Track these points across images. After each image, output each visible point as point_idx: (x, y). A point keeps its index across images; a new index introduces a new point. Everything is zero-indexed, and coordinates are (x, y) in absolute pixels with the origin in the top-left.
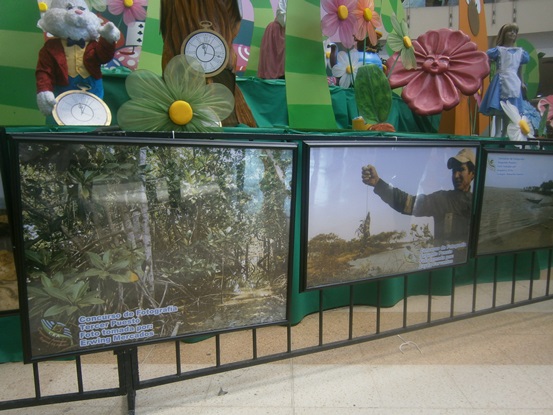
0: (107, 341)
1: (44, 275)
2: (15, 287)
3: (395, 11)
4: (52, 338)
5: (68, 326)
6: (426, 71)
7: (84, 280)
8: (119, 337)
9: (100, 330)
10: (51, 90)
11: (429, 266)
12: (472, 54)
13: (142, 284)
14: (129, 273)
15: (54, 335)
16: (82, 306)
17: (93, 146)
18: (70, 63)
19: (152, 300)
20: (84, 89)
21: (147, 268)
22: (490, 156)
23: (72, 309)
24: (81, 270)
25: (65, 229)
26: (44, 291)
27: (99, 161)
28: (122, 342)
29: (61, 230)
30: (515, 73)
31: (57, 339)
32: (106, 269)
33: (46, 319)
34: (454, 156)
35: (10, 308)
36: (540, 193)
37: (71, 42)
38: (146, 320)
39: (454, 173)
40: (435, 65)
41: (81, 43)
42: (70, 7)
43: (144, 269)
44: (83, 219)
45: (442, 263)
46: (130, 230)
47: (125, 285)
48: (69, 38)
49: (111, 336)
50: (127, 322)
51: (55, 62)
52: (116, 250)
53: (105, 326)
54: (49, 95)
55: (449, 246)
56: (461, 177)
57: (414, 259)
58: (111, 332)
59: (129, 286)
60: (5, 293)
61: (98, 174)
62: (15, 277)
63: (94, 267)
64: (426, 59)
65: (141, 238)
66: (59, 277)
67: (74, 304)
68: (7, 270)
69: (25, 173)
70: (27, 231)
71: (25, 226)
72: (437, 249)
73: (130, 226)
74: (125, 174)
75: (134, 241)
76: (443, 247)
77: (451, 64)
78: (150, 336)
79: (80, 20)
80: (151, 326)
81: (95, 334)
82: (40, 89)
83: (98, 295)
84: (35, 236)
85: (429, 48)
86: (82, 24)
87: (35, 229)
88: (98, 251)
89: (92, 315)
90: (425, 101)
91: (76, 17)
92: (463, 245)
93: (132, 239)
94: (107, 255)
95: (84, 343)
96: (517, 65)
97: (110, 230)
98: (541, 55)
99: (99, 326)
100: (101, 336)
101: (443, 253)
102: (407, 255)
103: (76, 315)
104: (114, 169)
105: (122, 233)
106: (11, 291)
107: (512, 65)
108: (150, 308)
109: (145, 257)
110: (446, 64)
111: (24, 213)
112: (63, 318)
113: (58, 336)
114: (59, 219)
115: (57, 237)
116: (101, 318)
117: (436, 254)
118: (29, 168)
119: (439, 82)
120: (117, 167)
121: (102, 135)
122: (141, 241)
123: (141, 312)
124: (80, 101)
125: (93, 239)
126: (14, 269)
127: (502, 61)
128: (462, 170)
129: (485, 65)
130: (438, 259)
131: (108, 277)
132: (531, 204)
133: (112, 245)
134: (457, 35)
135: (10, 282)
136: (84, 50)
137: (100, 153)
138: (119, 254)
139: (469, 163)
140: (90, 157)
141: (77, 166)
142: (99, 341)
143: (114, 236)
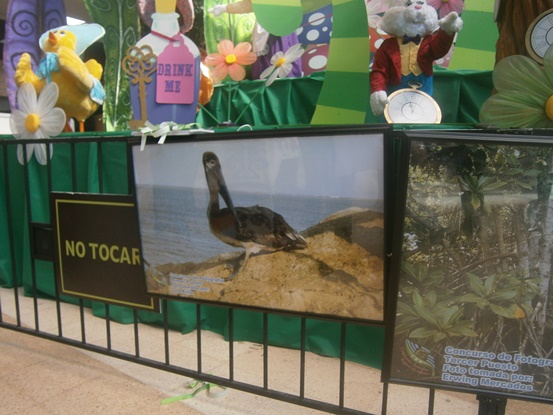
0: (472, 382)
1: (416, 291)
2: (380, 297)
4: (413, 362)
5: (432, 354)
7: (459, 305)
8: (488, 381)
9: (467, 367)
10: (384, 89)
13: (529, 323)
14: (515, 307)
15: (416, 359)
16: (452, 334)
17: (494, 147)
18: (404, 61)
19: (538, 347)
20: (415, 87)
21: (539, 304)
23: (440, 336)
24: (458, 293)
25: (447, 242)
26: (414, 310)
27: (497, 165)
28: (490, 389)
29: (442, 243)
31: (419, 364)
32: (487, 297)
33: (411, 340)
35: (372, 318)
37: (407, 40)
38: (525, 369)
41: (416, 40)
42: (409, 4)
43: (534, 306)
44: (469, 233)
46: (525, 254)
47: (506, 320)
48: (405, 36)
49: (479, 377)
50: (501, 366)
51: (390, 61)
52: (502, 276)
53: (474, 364)
54: (382, 94)
58: (480, 372)
59: (511, 323)
60: (368, 301)
61: (495, 180)
62: (382, 287)
63: (473, 292)
65: (537, 266)
66: (432, 297)
67: (443, 331)
68: (375, 278)
69: (413, 175)
70: (406, 240)
71: (406, 235)
73: (525, 248)
74: (528, 183)
75: (527, 268)
78: (526, 390)
79: (419, 15)
80: (530, 379)
81: (461, 370)
82: (373, 89)
83: (472, 326)
84: (413, 246)
86: (421, 19)
87: (415, 238)
88: (480, 274)
89: (460, 347)
91: (415, 12)
93: (525, 264)
94: (490, 280)
95: (447, 378)
97: (499, 251)
99: (466, 362)
100: (467, 375)
103: (443, 343)
104: (516, 176)
105: (513, 256)
106: (375, 300)
108: (534, 356)
109: (539, 291)
111: (407, 219)
112: (429, 343)
113: (421, 361)
114: (443, 230)
115: (437, 252)
116: (470, 353)
118: (418, 170)
120: (520, 174)
121: (502, 132)
122: (537, 270)
123: (521, 358)
124: (410, 100)
125: (477, 259)
126: (382, 277)
131: (487, 307)
133: (499, 270)
135: (376, 291)
136: (418, 46)
137: (501, 155)
138: (504, 281)
140: (488, 160)
141: (471, 170)
142: (463, 380)
143: (503, 258)
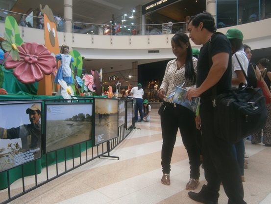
3: (14, 28)
6: (26, 62)
11: (21, 163)
12: (48, 56)
22: (48, 107)
30: (69, 66)
34: (30, 108)
36: (72, 121)
39: (30, 116)
40: (30, 59)
45: (28, 160)
55: (31, 151)
56: (34, 117)
57: (11, 161)
64: (26, 56)
72: (25, 153)
76: (28, 152)
77: (39, 59)
85: (27, 51)
90: (26, 76)
92: (38, 149)
96: (69, 63)
98: (83, 58)
101: (28, 155)
102: (7, 160)
107: (67, 62)
110: (36, 59)
117: (24, 156)
119: (33, 68)
127: (63, 60)
128: (34, 114)
129: (54, 62)
130: (25, 158)
132: (69, 126)
134: (41, 46)
139: (38, 111)
